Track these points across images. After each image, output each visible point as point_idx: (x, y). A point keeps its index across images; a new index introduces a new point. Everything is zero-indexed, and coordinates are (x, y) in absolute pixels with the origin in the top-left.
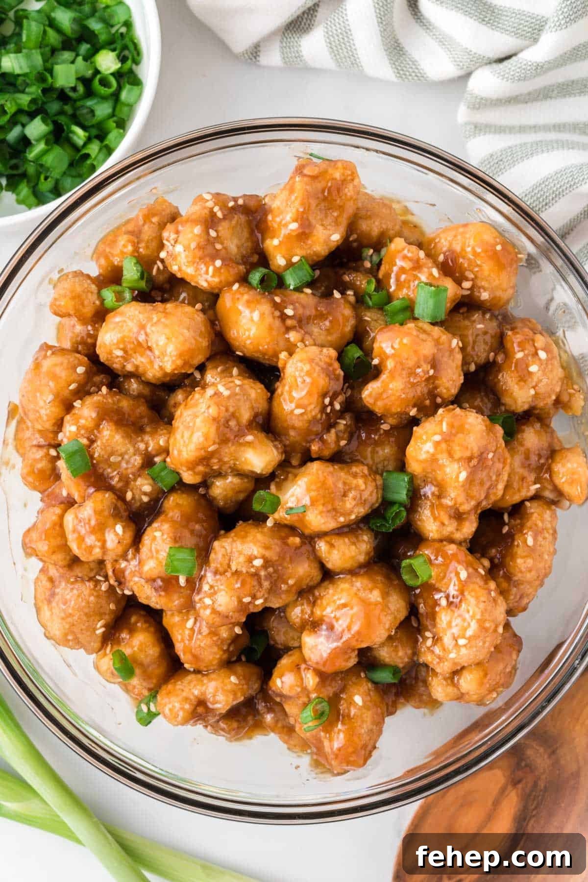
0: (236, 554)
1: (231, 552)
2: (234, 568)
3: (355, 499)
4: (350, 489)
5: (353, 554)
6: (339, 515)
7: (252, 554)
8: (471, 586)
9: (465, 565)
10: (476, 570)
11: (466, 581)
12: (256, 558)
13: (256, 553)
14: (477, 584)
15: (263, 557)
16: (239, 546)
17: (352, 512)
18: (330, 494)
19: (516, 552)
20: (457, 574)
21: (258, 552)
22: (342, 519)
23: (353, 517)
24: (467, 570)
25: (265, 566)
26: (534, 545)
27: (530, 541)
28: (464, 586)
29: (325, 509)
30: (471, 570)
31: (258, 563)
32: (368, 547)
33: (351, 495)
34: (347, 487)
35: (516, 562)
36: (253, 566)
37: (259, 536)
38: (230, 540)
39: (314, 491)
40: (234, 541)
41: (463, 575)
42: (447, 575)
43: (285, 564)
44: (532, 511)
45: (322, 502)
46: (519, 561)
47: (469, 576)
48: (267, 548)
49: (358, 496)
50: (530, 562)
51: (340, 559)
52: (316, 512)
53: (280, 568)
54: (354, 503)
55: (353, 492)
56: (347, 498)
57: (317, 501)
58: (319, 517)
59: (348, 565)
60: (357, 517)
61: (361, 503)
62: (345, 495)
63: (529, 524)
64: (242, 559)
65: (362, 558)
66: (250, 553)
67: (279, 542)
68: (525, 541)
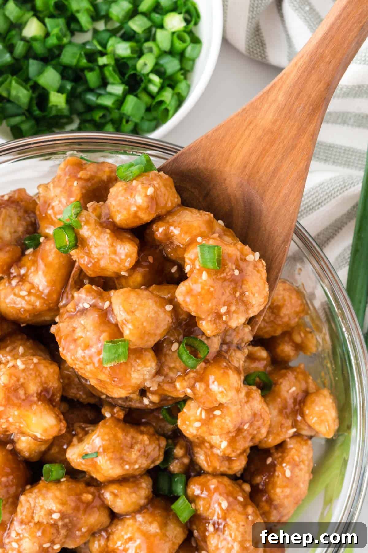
0: (39, 508)
1: (34, 507)
2: (36, 519)
3: (139, 451)
4: (136, 443)
5: (134, 500)
6: (125, 463)
7: (51, 509)
8: (233, 513)
9: (225, 495)
10: (236, 498)
11: (227, 509)
12: (55, 512)
13: (54, 508)
14: (237, 510)
15: (60, 512)
16: (40, 501)
17: (136, 462)
18: (119, 444)
19: (276, 482)
20: (220, 504)
21: (56, 507)
22: (127, 467)
23: (137, 466)
24: (227, 500)
25: (62, 518)
26: (291, 476)
27: (288, 474)
28: (225, 514)
29: (114, 456)
30: (231, 499)
31: (56, 516)
32: (147, 493)
33: (136, 448)
34: (134, 441)
35: (275, 491)
36: (52, 519)
37: (58, 493)
38: (33, 496)
39: (107, 440)
40: (37, 497)
41: (225, 505)
42: (212, 506)
43: (79, 516)
44: (292, 446)
45: (112, 450)
46: (278, 490)
47: (230, 504)
48: (63, 504)
49: (143, 449)
50: (288, 491)
51: (124, 505)
52: (106, 458)
53: (75, 519)
54: (138, 454)
55: (138, 445)
56: (133, 450)
57: (108, 449)
58: (108, 462)
59: (130, 509)
60: (140, 467)
61: (144, 456)
62: (132, 447)
63: (287, 459)
64: (42, 513)
65: (142, 502)
66: (50, 508)
67: (73, 498)
68: (284, 474)
